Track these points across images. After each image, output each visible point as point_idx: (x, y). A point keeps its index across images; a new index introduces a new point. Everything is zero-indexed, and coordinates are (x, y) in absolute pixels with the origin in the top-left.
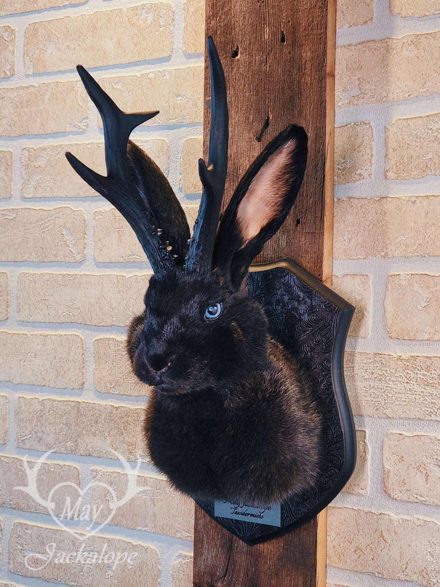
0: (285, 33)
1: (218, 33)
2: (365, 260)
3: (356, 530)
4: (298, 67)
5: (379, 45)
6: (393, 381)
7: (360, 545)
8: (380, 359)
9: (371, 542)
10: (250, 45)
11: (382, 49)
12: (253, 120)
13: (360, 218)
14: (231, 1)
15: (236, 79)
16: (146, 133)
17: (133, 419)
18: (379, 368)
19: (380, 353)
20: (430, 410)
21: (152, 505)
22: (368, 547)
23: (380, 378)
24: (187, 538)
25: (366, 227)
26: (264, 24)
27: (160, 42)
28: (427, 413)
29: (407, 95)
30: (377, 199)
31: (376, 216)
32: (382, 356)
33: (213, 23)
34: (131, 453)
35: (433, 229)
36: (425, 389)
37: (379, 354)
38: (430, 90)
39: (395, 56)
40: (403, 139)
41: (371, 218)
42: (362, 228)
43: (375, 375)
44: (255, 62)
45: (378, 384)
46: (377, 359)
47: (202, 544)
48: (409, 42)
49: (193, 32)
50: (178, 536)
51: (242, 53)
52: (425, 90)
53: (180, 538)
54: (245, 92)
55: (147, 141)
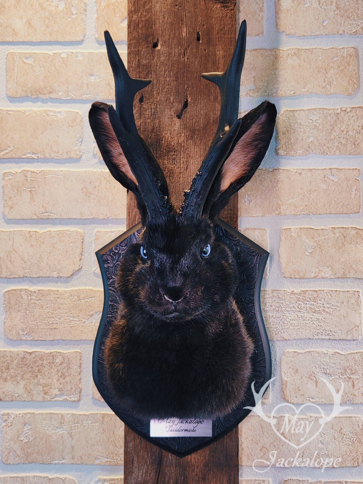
0: (200, 34)
1: (140, 26)
2: (262, 217)
3: (262, 433)
4: (213, 62)
5: (269, 53)
6: (288, 311)
7: (265, 444)
8: (277, 294)
9: (274, 440)
10: (169, 39)
11: (272, 57)
12: (173, 101)
13: (258, 184)
14: (151, 2)
15: (157, 66)
16: (59, 104)
17: (48, 362)
18: (277, 301)
19: (277, 289)
20: (317, 331)
21: (70, 439)
22: (272, 445)
23: (277, 309)
24: (106, 464)
25: (263, 191)
26: (182, 24)
27: (72, 28)
28: (315, 333)
29: (292, 93)
30: (271, 170)
31: (271, 183)
32: (279, 291)
33: (135, 17)
34: (46, 393)
35: (315, 193)
36: (313, 315)
37: (276, 290)
38: (309, 91)
39: (282, 63)
40: (290, 126)
41: (267, 184)
42: (260, 192)
43: (273, 307)
44: (175, 53)
45: (276, 314)
46: (275, 294)
47: (133, 464)
48: (293, 53)
49: (106, 23)
50: (97, 463)
51: (162, 45)
52: (306, 90)
53: (99, 464)
54: (166, 77)
55: (60, 112)
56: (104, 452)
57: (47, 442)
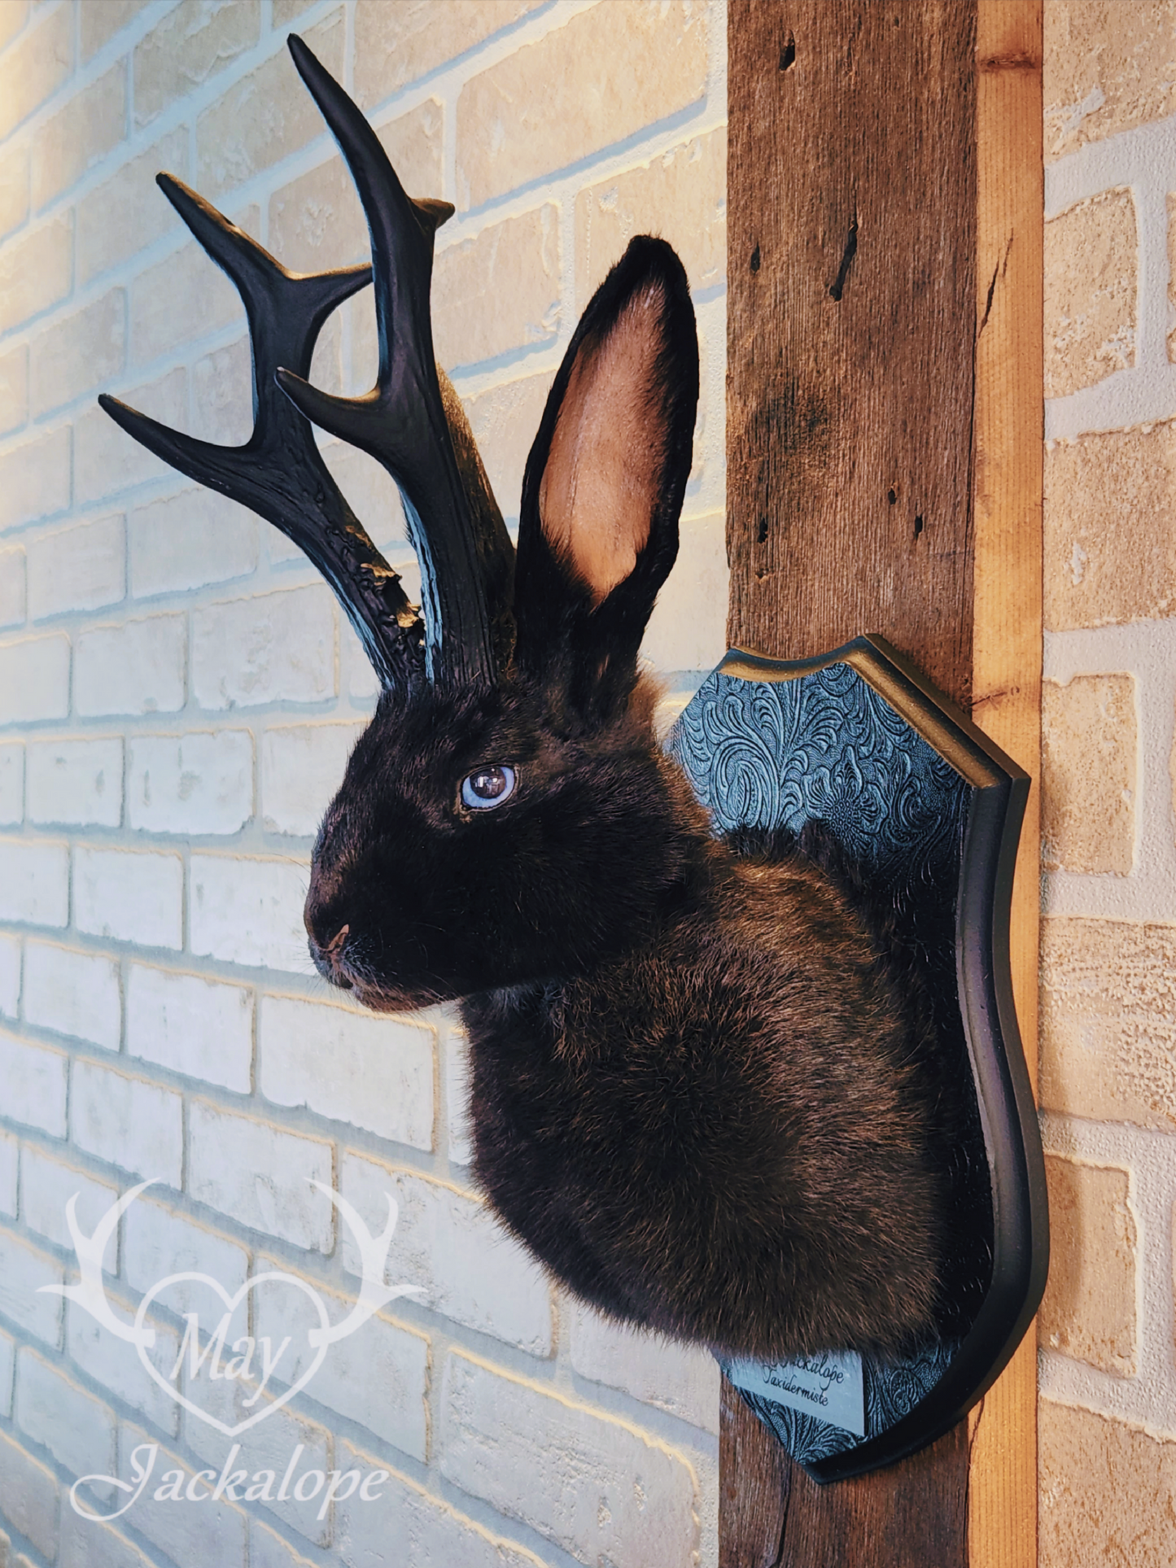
2: (1122, 628)
3: (1109, 1485)
4: (914, 61)
7: (1119, 1535)
8: (1160, 942)
9: (1144, 1527)
10: (815, 21)
13: (1107, 494)
18: (1158, 971)
19: (1160, 923)
22: (1138, 1543)
23: (1160, 1004)
25: (1121, 522)
30: (1146, 430)
31: (1146, 484)
32: (1166, 931)
37: (1156, 927)
41: (1135, 491)
42: (1113, 527)
43: (1149, 995)
44: (827, 67)
45: (1156, 1024)
46: (1154, 943)
54: (808, 161)
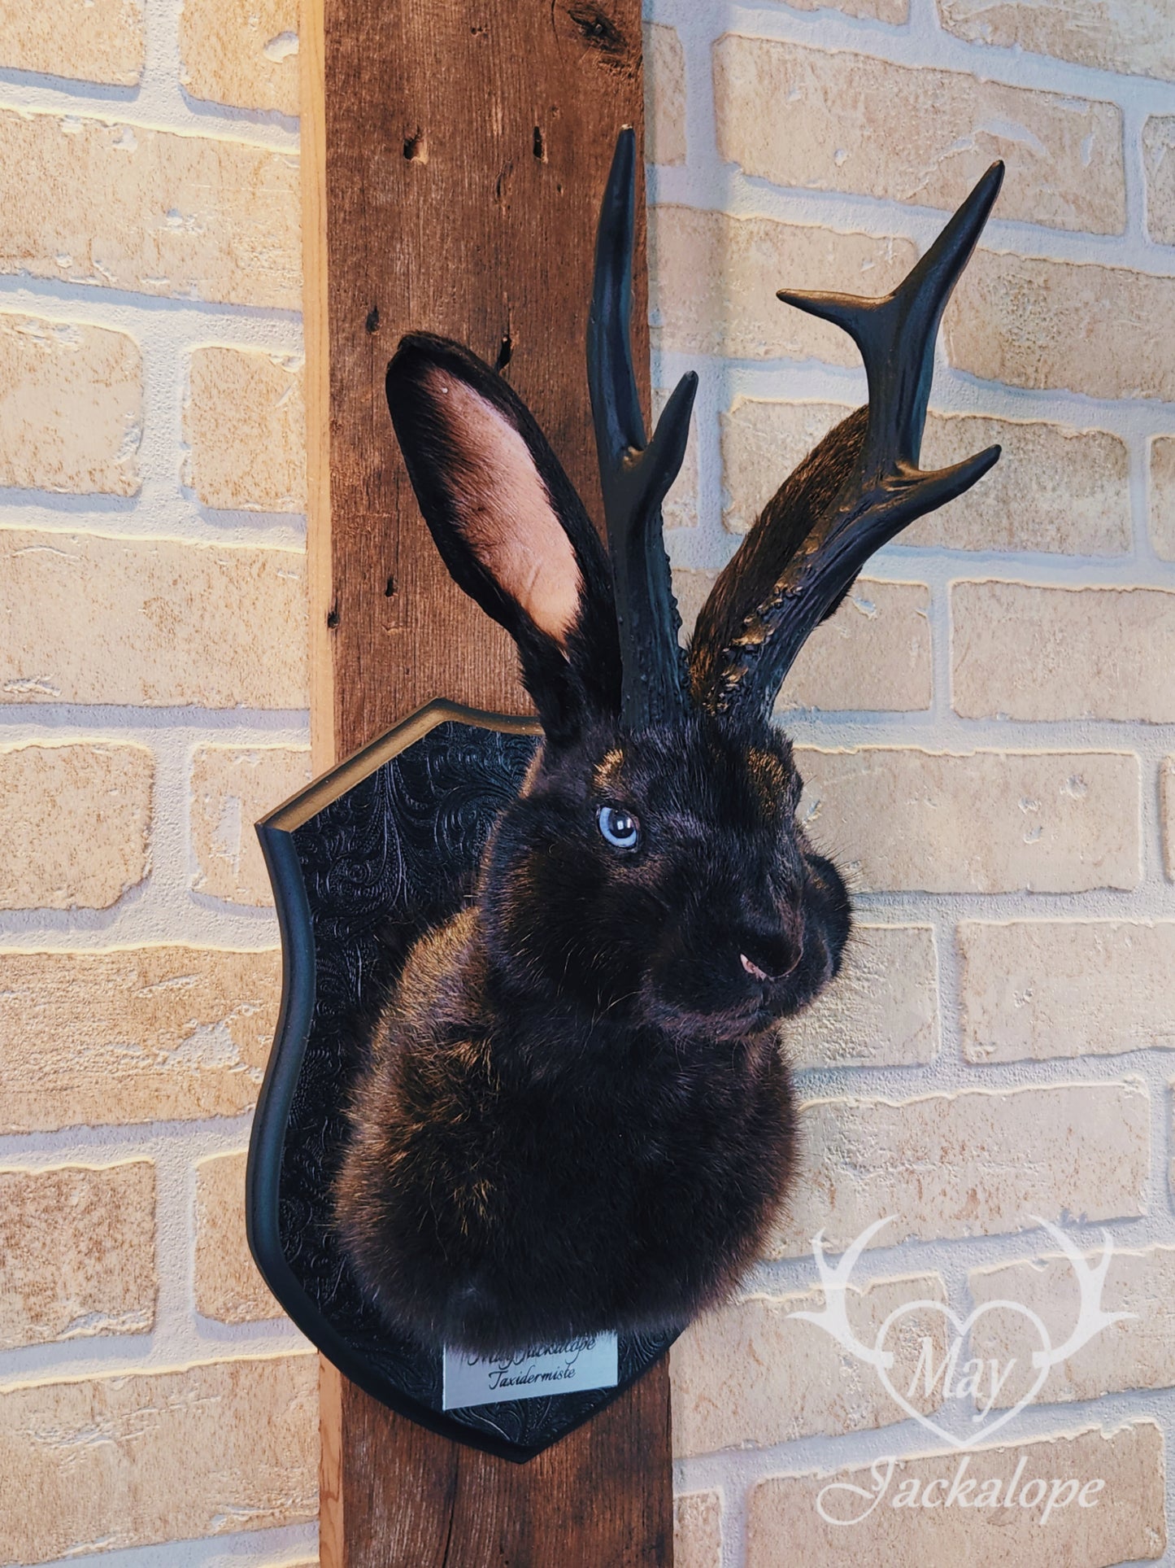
0: (544, 135)
1: (366, 77)
5: (702, 222)
7: (707, 1390)
9: (730, 1372)
10: (453, 136)
11: (709, 234)
12: (468, 337)
14: (398, 2)
15: (418, 217)
16: (56, 300)
21: (125, 1463)
22: (725, 1387)
24: (249, 1525)
26: (489, 94)
27: (99, 34)
28: (828, 1053)
29: (762, 350)
33: (348, 44)
34: (37, 1317)
35: (823, 651)
38: (805, 351)
39: (735, 256)
40: (759, 448)
44: (470, 185)
48: (762, 234)
49: (214, 39)
50: (218, 1529)
51: (431, 153)
52: (796, 347)
53: (222, 1533)
54: (446, 258)
55: (63, 328)
56: (241, 1488)
57: (46, 1487)
